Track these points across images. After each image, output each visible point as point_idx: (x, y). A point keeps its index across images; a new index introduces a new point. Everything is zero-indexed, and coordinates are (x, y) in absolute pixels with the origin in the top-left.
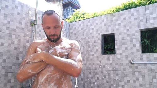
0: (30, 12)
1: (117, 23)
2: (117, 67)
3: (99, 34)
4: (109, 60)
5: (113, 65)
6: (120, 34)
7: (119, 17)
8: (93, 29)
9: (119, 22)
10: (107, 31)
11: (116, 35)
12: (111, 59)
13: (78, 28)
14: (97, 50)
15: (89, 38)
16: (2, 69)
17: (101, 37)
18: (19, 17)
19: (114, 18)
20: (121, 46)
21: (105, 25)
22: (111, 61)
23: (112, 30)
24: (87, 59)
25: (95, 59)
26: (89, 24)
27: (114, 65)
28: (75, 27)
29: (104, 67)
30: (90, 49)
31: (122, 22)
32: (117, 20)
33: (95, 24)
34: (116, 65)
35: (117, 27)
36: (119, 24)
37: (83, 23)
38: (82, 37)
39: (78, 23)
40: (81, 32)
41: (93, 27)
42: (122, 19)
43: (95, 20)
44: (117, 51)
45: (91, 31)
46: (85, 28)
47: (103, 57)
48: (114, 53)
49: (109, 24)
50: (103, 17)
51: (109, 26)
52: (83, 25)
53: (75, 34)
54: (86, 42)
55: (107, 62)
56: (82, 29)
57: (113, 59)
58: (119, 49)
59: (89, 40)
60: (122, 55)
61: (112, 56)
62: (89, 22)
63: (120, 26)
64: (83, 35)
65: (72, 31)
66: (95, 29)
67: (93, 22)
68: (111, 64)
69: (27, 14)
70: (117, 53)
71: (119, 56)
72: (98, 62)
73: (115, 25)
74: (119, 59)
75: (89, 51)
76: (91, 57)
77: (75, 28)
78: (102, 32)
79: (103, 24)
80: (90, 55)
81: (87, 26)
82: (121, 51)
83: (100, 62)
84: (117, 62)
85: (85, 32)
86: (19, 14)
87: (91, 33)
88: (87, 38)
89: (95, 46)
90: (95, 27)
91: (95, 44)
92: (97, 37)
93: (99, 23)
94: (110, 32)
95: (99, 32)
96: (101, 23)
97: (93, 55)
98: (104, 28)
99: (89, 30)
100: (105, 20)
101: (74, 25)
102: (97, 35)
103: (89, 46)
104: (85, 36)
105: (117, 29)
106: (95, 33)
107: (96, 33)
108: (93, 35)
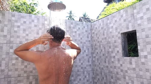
0: (46, 22)
1: (139, 16)
2: (141, 73)
3: (119, 33)
4: (131, 63)
5: (136, 70)
6: (143, 30)
7: (141, 9)
8: (112, 27)
9: (141, 15)
10: (128, 28)
11: (138, 32)
12: (133, 63)
13: (99, 27)
14: (118, 52)
15: (109, 38)
16: (24, 73)
17: (120, 36)
18: (36, 29)
19: (135, 11)
20: (145, 46)
21: (125, 20)
22: (134, 66)
23: (132, 26)
24: (108, 61)
25: (117, 62)
26: (108, 22)
27: (138, 70)
28: (96, 26)
29: (126, 72)
30: (110, 50)
31: (145, 14)
32: (138, 13)
33: (114, 21)
34: (140, 70)
35: (139, 22)
36: (142, 18)
37: (103, 21)
38: (103, 37)
39: (99, 22)
40: (102, 31)
41: (112, 25)
42: (144, 10)
43: (114, 17)
44: (141, 53)
45: (111, 30)
46: (105, 28)
47: (125, 60)
48: (137, 56)
49: (130, 19)
50: (122, 11)
51: (130, 22)
52: (103, 24)
53: (97, 34)
54: (106, 42)
55: (129, 66)
56: (102, 28)
57: (136, 62)
58: (142, 51)
59: (110, 40)
60: (147, 58)
61: (134, 59)
62: (108, 19)
63: (142, 20)
64: (104, 35)
65: (93, 31)
66: (114, 27)
67: (112, 20)
68: (134, 69)
69: (43, 24)
70: (140, 56)
71: (144, 59)
72: (119, 65)
73: (137, 20)
74: (143, 64)
75: (110, 53)
76: (113, 60)
77: (96, 28)
78: (121, 30)
79: (122, 20)
80: (111, 57)
81: (107, 24)
82: (145, 53)
83: (121, 65)
84: (141, 66)
85: (105, 32)
86: (36, 26)
87: (111, 33)
88: (107, 38)
89: (116, 47)
90: (114, 24)
91: (115, 45)
92: (117, 36)
93: (118, 20)
94: (131, 29)
95: (119, 30)
96: (120, 19)
97: (114, 57)
98: (124, 24)
99: (109, 29)
100: (124, 15)
101: (95, 25)
102: (117, 33)
103: (110, 47)
104: (105, 36)
105: (139, 25)
106: (114, 31)
107: (116, 32)
108: (113, 34)
